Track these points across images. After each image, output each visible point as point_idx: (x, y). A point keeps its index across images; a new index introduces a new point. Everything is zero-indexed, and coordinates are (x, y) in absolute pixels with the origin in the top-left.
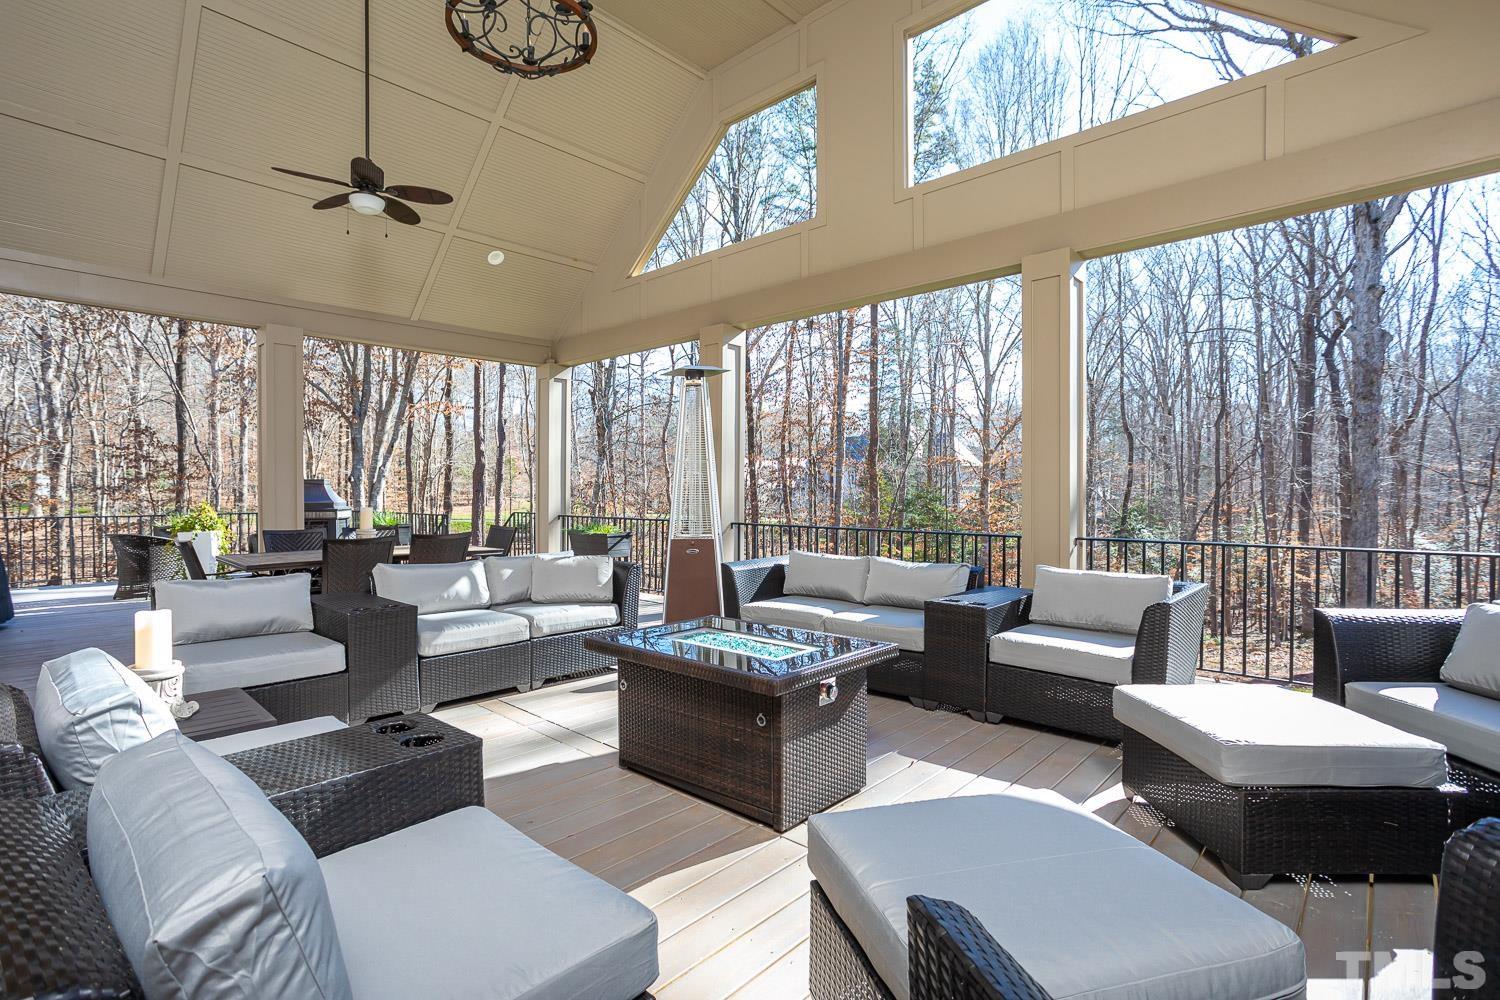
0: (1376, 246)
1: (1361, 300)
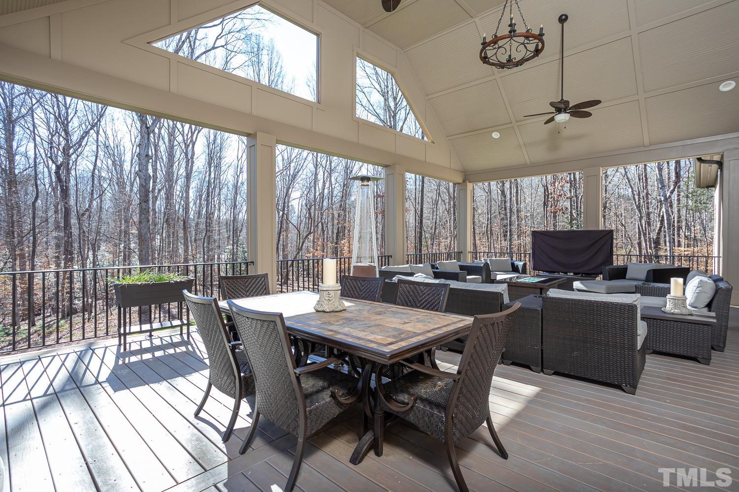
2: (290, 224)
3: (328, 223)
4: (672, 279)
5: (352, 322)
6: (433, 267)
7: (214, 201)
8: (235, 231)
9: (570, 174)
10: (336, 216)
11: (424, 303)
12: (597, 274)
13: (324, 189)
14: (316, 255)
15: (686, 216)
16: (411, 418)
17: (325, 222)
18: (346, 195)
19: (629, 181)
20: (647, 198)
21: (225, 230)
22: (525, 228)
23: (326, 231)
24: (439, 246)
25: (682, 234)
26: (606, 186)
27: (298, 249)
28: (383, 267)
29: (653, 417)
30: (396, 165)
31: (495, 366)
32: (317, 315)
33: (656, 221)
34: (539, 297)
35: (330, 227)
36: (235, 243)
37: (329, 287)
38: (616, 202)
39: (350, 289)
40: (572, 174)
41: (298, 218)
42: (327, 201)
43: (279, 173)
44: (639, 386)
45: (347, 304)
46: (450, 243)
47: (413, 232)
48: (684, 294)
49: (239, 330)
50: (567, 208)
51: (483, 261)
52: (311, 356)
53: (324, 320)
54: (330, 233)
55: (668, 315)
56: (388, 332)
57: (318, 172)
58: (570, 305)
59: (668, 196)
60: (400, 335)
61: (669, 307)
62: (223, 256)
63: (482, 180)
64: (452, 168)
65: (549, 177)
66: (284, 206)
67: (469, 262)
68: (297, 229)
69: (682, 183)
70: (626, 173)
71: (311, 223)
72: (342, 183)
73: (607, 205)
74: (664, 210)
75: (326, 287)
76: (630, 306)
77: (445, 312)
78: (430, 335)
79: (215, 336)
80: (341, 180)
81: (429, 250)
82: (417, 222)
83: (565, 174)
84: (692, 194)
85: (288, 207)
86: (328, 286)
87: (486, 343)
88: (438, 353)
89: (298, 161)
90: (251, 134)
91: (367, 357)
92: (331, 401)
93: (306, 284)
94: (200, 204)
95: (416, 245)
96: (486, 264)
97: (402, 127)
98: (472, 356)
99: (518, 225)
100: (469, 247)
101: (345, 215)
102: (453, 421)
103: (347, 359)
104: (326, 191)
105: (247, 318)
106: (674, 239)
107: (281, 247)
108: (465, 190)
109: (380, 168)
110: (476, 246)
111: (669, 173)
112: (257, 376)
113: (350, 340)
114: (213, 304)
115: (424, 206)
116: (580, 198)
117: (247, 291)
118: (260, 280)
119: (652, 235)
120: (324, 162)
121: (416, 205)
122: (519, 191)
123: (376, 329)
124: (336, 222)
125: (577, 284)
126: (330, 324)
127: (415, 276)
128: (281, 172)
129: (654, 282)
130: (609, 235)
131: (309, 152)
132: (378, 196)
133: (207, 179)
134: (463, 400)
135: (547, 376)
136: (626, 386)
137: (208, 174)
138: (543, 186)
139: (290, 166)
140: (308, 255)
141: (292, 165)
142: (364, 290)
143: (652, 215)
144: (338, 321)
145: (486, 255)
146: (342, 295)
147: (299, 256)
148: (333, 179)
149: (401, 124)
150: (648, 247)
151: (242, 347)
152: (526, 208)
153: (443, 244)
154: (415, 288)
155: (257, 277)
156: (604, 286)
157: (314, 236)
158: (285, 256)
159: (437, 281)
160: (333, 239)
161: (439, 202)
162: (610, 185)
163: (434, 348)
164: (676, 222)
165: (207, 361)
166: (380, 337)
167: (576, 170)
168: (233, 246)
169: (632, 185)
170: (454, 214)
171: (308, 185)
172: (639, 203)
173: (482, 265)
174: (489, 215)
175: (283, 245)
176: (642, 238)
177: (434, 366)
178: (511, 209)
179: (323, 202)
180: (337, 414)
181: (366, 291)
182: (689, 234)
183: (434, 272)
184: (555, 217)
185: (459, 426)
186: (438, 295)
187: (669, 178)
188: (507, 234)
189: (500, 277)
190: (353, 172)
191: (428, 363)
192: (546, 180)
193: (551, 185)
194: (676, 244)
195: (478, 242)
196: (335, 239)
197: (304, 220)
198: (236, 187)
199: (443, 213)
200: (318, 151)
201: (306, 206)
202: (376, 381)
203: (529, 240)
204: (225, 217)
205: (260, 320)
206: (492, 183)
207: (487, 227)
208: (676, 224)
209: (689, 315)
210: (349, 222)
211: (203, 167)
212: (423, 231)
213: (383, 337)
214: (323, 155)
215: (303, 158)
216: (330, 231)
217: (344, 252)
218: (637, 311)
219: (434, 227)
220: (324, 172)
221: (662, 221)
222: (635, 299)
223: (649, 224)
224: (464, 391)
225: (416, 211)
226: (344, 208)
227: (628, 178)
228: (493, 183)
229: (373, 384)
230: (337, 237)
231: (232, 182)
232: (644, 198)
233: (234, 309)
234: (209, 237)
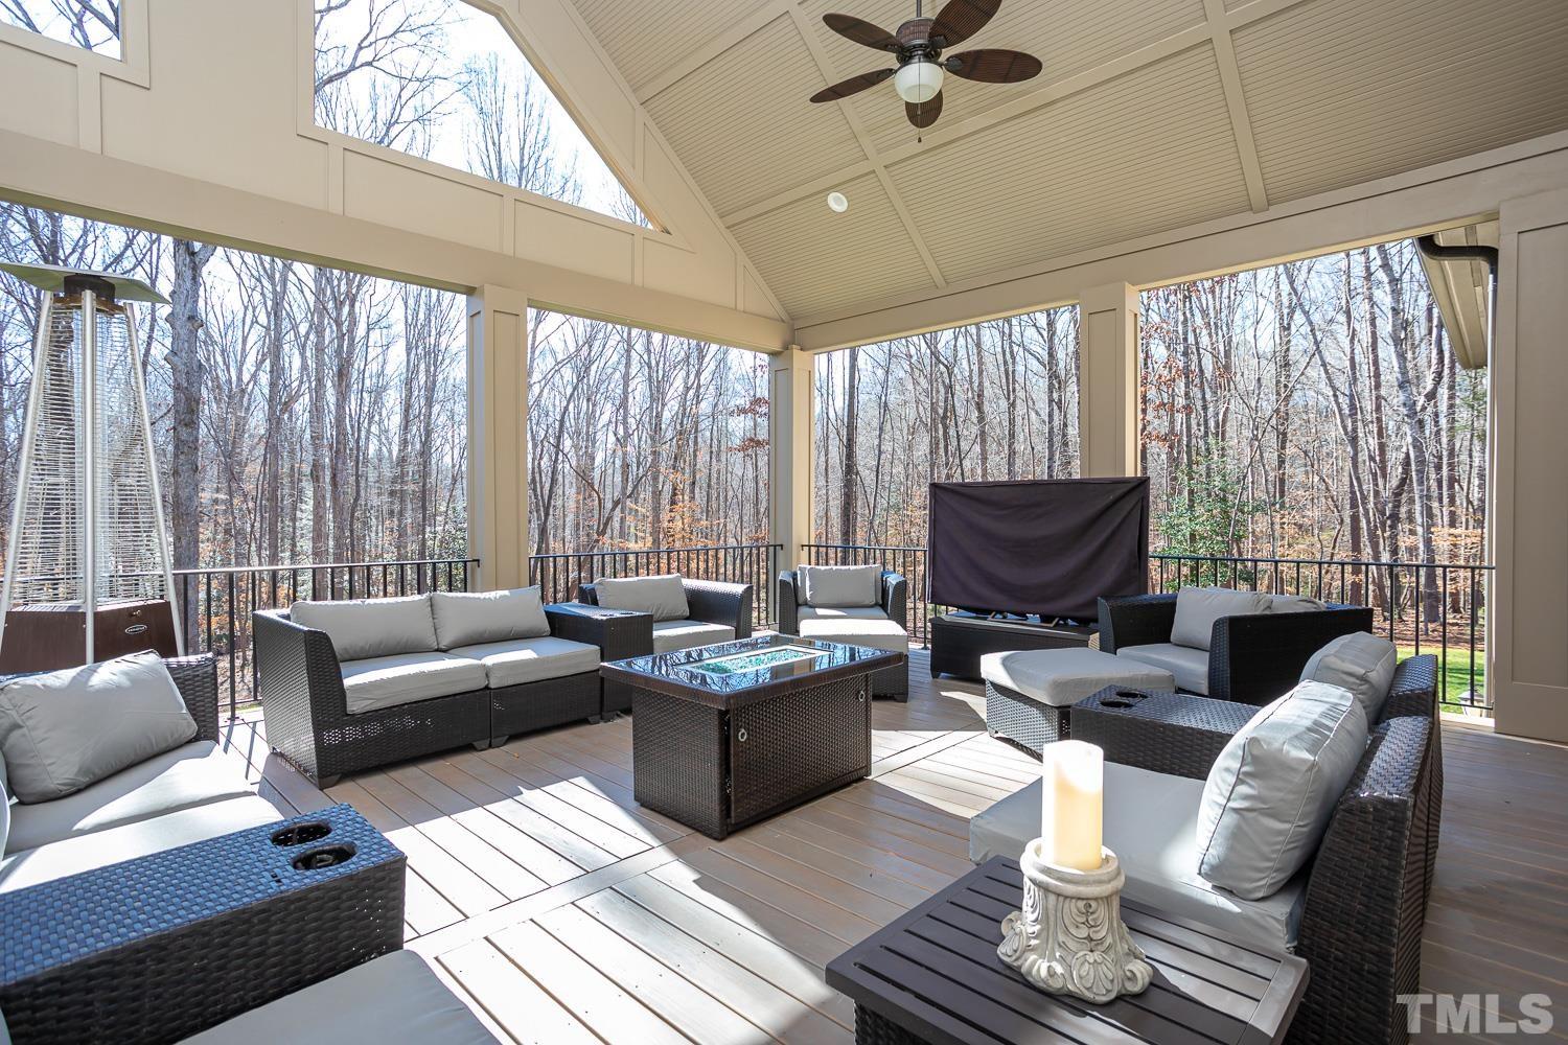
0: (194, 279)
1: (181, 328)
64: (741, 309)
100: (806, 531)
108: (789, 370)
130: (1132, 493)
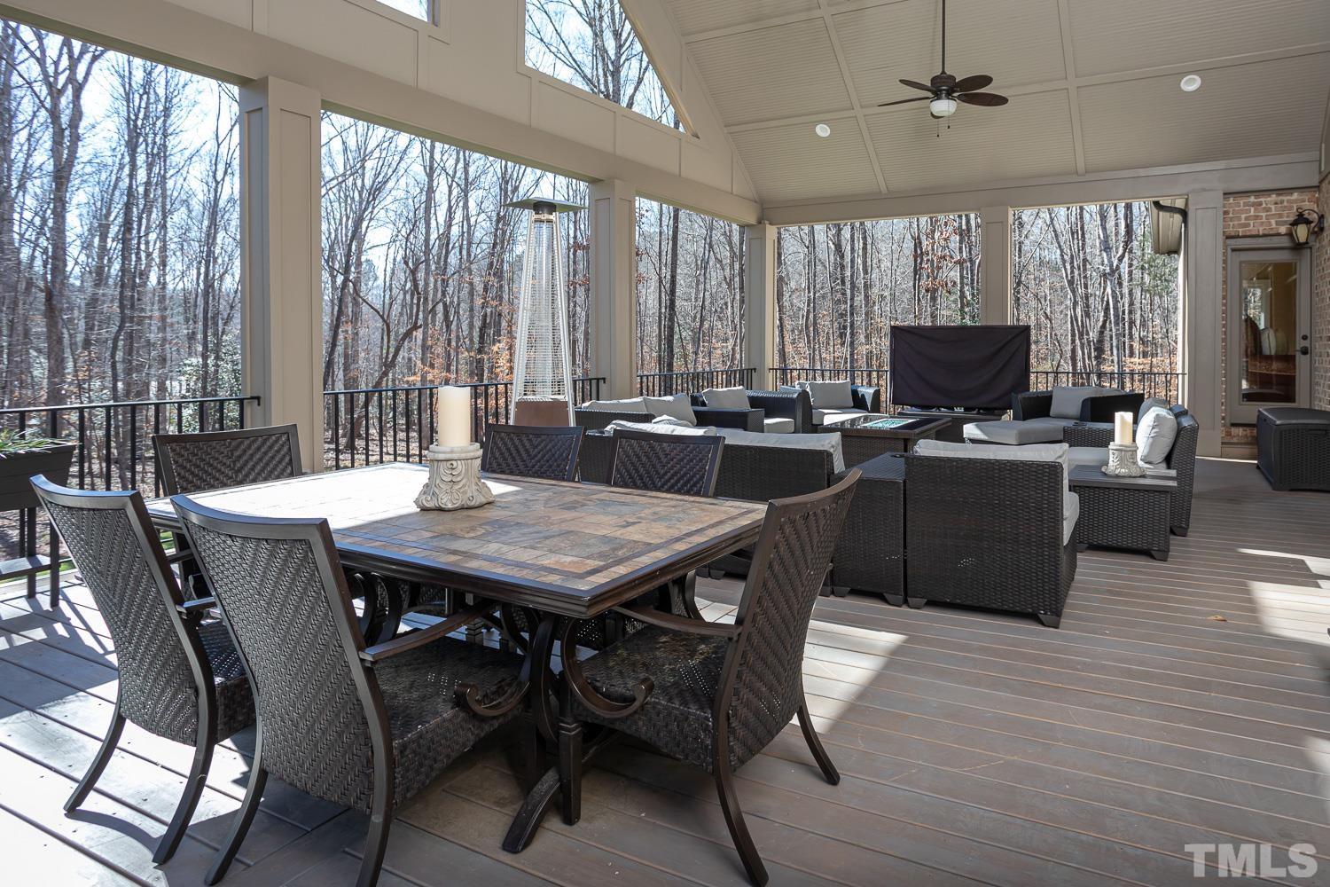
2: (365, 308)
3: (459, 305)
4: (1118, 415)
5: (506, 529)
6: (695, 401)
7: (147, 243)
8: (210, 320)
9: (960, 217)
10: (479, 288)
11: (670, 478)
12: (1003, 410)
13: (450, 226)
14: (430, 377)
15: (1141, 303)
16: (642, 729)
17: (452, 302)
18: (503, 242)
19: (1056, 236)
20: (1085, 270)
21: (181, 318)
22: (879, 320)
23: (454, 323)
24: (710, 356)
25: (1136, 335)
26: (1019, 243)
27: (385, 365)
28: (587, 404)
29: (1085, 663)
30: (617, 181)
31: (813, 600)
32: (422, 518)
33: (1098, 311)
34: (901, 456)
35: (464, 315)
36: (213, 349)
37: (452, 452)
38: (1037, 273)
39: (507, 454)
40: (964, 218)
41: (384, 291)
42: (458, 254)
43: (335, 182)
44: (1066, 611)
45: (497, 488)
46: (733, 349)
47: (656, 328)
48: (1134, 440)
49: (207, 570)
50: (955, 283)
51: (797, 387)
52: (411, 615)
53: (440, 528)
54: (465, 326)
55: (1111, 480)
56: (588, 546)
57: (435, 184)
58: (954, 470)
59: (1115, 265)
60: (615, 551)
61: (1113, 465)
62: (175, 384)
63: (798, 221)
64: (735, 193)
65: (924, 220)
66: (347, 262)
67: (770, 390)
68: (382, 317)
69: (1135, 244)
70: (1052, 220)
71: (418, 305)
72: (494, 214)
73: (1023, 278)
74: (1109, 290)
75: (444, 453)
76: (1052, 466)
77: (715, 496)
78: (681, 547)
79: (135, 591)
80: (492, 207)
81: (689, 366)
82: (663, 305)
83: (951, 217)
84: (1149, 263)
85: (359, 264)
86: (449, 450)
87: (793, 555)
88: (701, 584)
89: (383, 155)
90: (251, 80)
91: (540, 607)
92: (455, 716)
93: (401, 447)
94: (103, 250)
95: (660, 356)
96: (804, 394)
97: (632, 97)
98: (765, 585)
99: (867, 314)
100: (771, 359)
101: (501, 286)
102: (729, 724)
103: (497, 614)
104: (455, 230)
105: (230, 536)
106: (1124, 343)
107: (339, 360)
108: (763, 239)
109: (583, 186)
110: (784, 355)
111: (1117, 225)
112: (259, 680)
113: (498, 572)
114: (131, 511)
115: (679, 271)
116: (977, 263)
117: (239, 470)
118: (276, 441)
119: (1091, 334)
120: (452, 162)
121: (660, 269)
122: (869, 247)
123: (562, 542)
124: (479, 302)
125: (970, 430)
126: (454, 536)
127: (653, 421)
128: (340, 179)
129: (1093, 421)
130: (1021, 334)
131: (413, 137)
132: (577, 246)
133: (124, 184)
134: (747, 676)
135: (913, 610)
136: (1045, 614)
137: (127, 170)
138: (912, 237)
139: (363, 167)
140: (411, 379)
141: (369, 164)
142: (540, 455)
143: (1091, 300)
144: (473, 529)
145: (803, 375)
146: (484, 468)
147: (387, 380)
148: (472, 204)
149: (630, 91)
150: (1086, 356)
151: (216, 611)
152: (881, 280)
153: (719, 352)
154: (652, 448)
155: (268, 434)
156: (1015, 432)
157: (425, 333)
158: (350, 382)
159: (700, 432)
160: (471, 340)
161: (711, 263)
162: (1027, 242)
163: (691, 573)
164: (1127, 312)
165: (113, 659)
166: (569, 559)
167: (972, 210)
168: (205, 357)
169: (1062, 244)
170: (741, 288)
171: (411, 214)
172: (1072, 277)
173: (795, 396)
174: (812, 294)
175: (346, 356)
176: (1077, 341)
177: (693, 613)
178: (853, 283)
179: (446, 257)
180: (472, 743)
181: (542, 458)
182: (1145, 333)
183: (696, 413)
184: (934, 299)
185: (741, 733)
186: (701, 460)
187: (1117, 234)
188: (845, 332)
189: (831, 418)
190: (521, 189)
191: (678, 608)
192: (918, 225)
193: (927, 236)
194: (1127, 352)
195: (789, 349)
196: (476, 339)
197: (401, 296)
198: (213, 210)
199: (719, 285)
200: (436, 137)
201: (406, 263)
202: (562, 656)
203: (886, 343)
204: (181, 286)
205: (266, 540)
206: (817, 227)
207: (808, 318)
208: (1126, 316)
209: (1140, 477)
210: (511, 303)
211: (110, 153)
212: (676, 325)
213: (576, 559)
214: (447, 146)
215: (399, 149)
216: (465, 325)
217: (498, 370)
218: (1062, 475)
219: (699, 316)
220: (450, 187)
221: (1107, 309)
222: (1059, 454)
223: (1088, 315)
224: (751, 658)
225: (661, 282)
226: (499, 273)
227: (1055, 231)
228: (820, 228)
229: (556, 664)
230: (481, 337)
231: (201, 197)
232: (1079, 269)
233: (194, 518)
234: (130, 336)
